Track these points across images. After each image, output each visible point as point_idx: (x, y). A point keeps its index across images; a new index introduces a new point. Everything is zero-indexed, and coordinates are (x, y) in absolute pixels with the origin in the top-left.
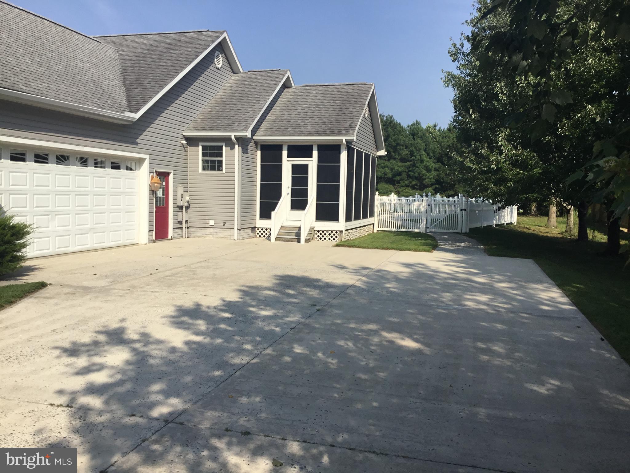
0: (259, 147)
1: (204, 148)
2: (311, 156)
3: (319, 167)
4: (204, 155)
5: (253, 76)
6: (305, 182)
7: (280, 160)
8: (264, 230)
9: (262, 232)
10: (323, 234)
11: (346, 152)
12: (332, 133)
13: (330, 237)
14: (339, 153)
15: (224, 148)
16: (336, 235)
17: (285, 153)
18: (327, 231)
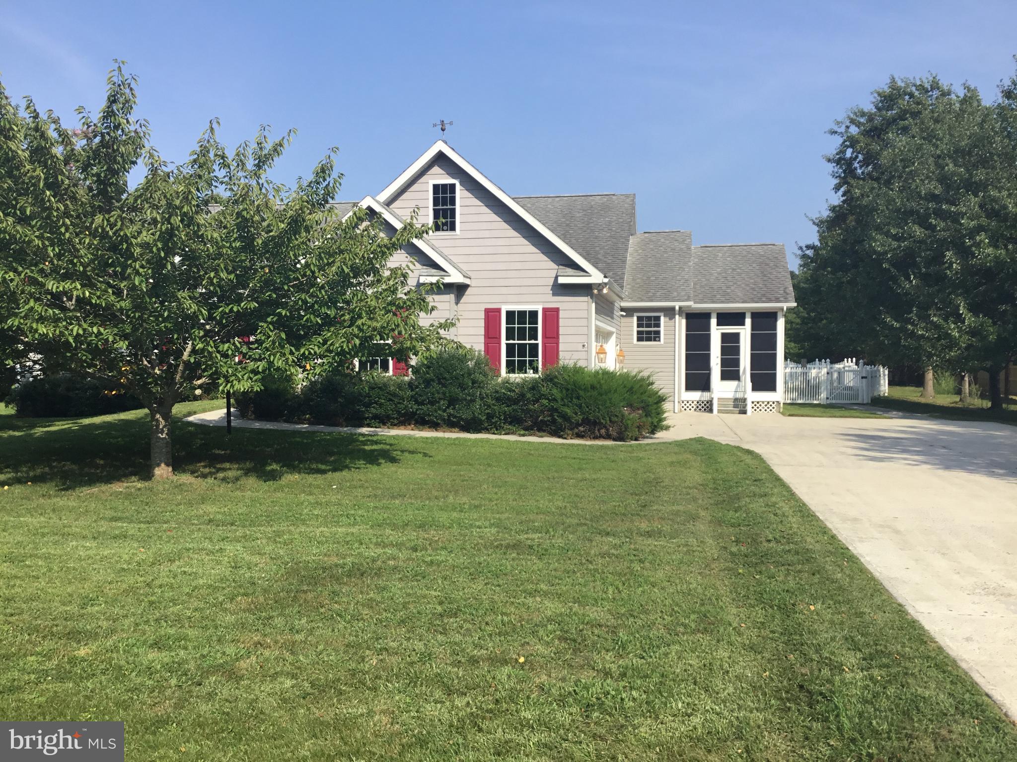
0: (684, 315)
1: (639, 318)
2: (743, 324)
3: (753, 336)
4: (639, 326)
5: (654, 239)
6: (736, 350)
7: (708, 328)
8: (690, 402)
9: (688, 405)
10: (758, 405)
11: (784, 319)
12: (770, 301)
13: (766, 408)
14: (776, 320)
15: (662, 318)
16: (773, 405)
17: (714, 321)
18: (763, 402)
